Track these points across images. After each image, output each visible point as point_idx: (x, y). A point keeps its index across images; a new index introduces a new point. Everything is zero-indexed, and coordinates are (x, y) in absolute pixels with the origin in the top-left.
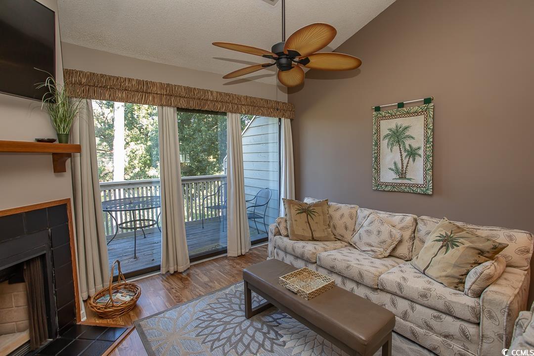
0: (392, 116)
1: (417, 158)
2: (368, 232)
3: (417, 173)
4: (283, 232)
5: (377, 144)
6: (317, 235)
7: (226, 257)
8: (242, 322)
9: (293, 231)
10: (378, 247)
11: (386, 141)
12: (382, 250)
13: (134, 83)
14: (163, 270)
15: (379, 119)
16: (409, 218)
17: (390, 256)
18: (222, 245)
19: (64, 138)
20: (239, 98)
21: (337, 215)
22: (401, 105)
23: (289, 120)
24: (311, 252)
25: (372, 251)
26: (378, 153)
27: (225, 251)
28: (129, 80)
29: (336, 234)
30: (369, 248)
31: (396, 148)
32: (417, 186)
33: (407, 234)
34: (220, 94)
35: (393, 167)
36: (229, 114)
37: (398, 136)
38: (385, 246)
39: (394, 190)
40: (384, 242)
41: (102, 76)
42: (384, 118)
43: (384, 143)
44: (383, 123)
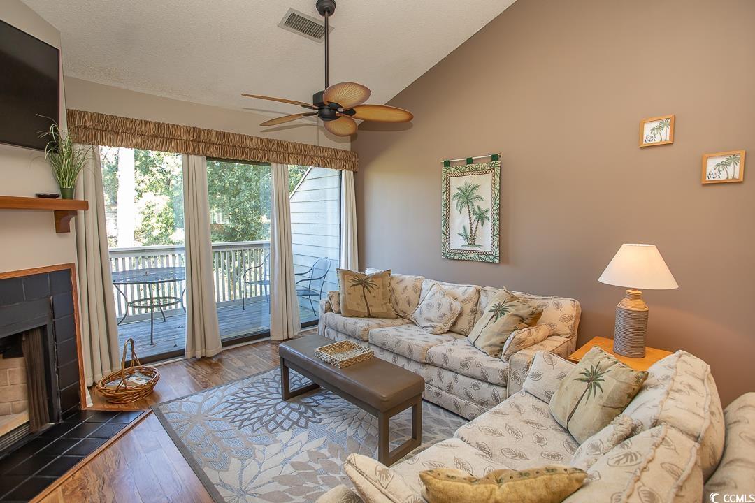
0: (462, 173)
1: (485, 221)
2: (429, 305)
3: (486, 240)
4: (335, 307)
5: (447, 205)
6: (373, 310)
7: (269, 342)
8: (277, 404)
9: (345, 306)
10: (438, 322)
11: (455, 201)
12: (441, 325)
13: (152, 126)
14: (188, 355)
15: (448, 176)
16: (473, 289)
17: (449, 331)
18: (264, 327)
19: (68, 194)
20: (285, 145)
21: (399, 288)
22: (470, 161)
23: (352, 172)
24: (362, 329)
25: (431, 326)
26: (447, 215)
27: (267, 334)
28: (146, 122)
29: (398, 310)
30: (428, 324)
31: (465, 210)
32: (485, 253)
33: (468, 307)
34: (262, 140)
35: (462, 232)
36: (273, 164)
37: (467, 196)
38: (445, 321)
39: (464, 258)
40: (443, 316)
41: (112, 117)
42: (454, 175)
43: (454, 204)
44: (453, 180)
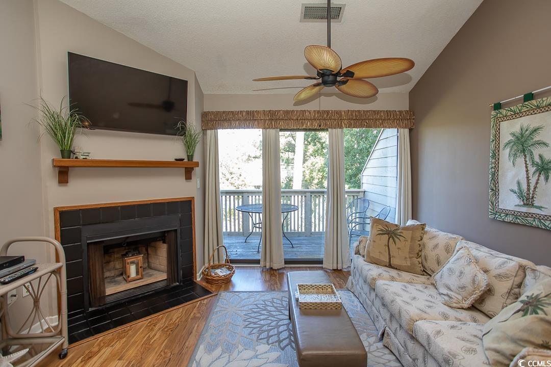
0: (517, 115)
2: (450, 270)
4: (361, 251)
5: (496, 155)
6: (394, 262)
7: (322, 268)
9: (369, 252)
10: (457, 294)
11: (507, 150)
12: (460, 298)
14: (262, 263)
15: (498, 120)
16: (514, 262)
17: (470, 308)
20: (339, 113)
21: (430, 244)
22: (528, 97)
23: (407, 131)
25: (448, 295)
26: (496, 168)
27: (320, 262)
28: (241, 112)
29: (427, 267)
30: (445, 291)
31: (521, 160)
33: (502, 287)
35: (516, 188)
37: (522, 143)
38: (464, 294)
39: (517, 222)
40: (463, 288)
42: (506, 118)
43: (505, 154)
44: (504, 125)
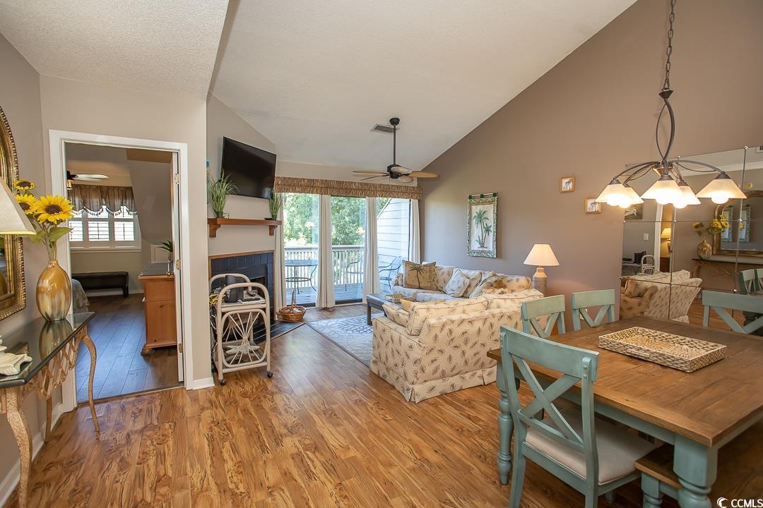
0: (478, 204)
1: (490, 232)
2: (452, 283)
3: (490, 245)
4: (400, 283)
5: (470, 223)
6: (422, 285)
7: (361, 305)
9: (406, 282)
12: (458, 292)
13: (306, 181)
14: (317, 306)
15: (471, 205)
16: (478, 272)
17: (462, 297)
18: (358, 297)
19: (274, 218)
20: (374, 185)
21: (440, 273)
22: (482, 196)
23: (417, 200)
25: (453, 293)
26: (470, 229)
27: (360, 300)
28: (304, 179)
29: (438, 286)
30: (451, 292)
31: (479, 225)
32: (489, 252)
33: (474, 282)
34: (361, 184)
35: (478, 239)
37: (481, 217)
38: (460, 290)
39: (480, 255)
40: (460, 287)
41: (289, 178)
42: (474, 204)
43: (474, 221)
44: (473, 207)
